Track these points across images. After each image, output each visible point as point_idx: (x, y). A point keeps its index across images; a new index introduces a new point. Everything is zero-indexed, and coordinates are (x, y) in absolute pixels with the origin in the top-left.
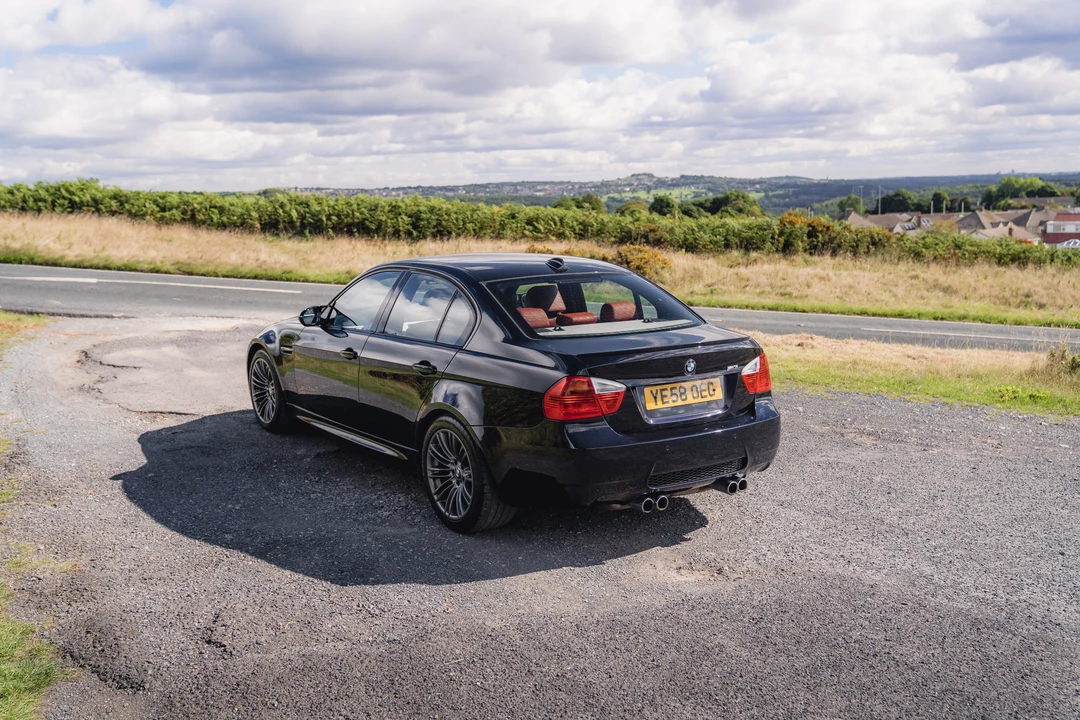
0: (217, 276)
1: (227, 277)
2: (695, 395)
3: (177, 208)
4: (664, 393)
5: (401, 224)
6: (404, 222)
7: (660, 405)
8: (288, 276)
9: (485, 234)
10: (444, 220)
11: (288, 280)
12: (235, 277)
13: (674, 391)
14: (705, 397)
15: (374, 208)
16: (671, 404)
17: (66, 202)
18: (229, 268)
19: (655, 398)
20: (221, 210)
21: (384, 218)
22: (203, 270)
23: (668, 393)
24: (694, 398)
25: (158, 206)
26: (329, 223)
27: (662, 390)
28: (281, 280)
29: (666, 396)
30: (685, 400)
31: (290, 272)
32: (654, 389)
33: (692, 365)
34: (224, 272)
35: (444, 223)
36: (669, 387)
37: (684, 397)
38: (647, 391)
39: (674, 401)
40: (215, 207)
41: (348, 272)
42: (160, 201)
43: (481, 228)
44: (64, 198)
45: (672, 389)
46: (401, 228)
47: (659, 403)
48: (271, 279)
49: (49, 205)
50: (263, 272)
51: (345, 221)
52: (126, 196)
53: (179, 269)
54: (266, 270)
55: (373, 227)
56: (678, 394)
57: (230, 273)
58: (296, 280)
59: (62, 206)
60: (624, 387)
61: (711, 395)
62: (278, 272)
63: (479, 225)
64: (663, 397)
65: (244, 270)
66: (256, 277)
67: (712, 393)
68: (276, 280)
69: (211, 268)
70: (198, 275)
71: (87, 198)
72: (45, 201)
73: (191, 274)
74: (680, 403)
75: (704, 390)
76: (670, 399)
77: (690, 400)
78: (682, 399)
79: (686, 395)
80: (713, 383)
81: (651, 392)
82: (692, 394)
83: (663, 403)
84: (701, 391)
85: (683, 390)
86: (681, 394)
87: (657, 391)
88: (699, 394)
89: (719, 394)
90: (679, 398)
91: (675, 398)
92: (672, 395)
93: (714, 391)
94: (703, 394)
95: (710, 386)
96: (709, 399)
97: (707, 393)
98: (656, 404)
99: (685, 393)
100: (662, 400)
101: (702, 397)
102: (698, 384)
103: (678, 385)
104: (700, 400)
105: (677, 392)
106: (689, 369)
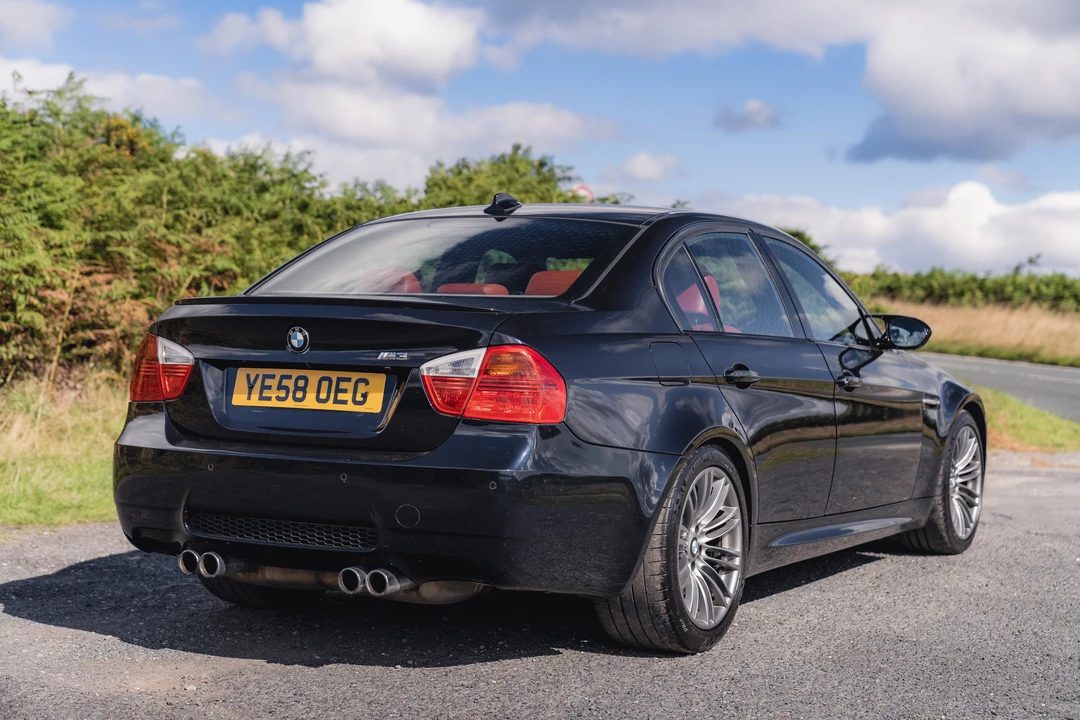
2: (323, 396)
4: (268, 382)
7: (255, 401)
13: (285, 382)
14: (344, 402)
16: (274, 403)
19: (251, 387)
23: (274, 383)
24: (319, 400)
27: (265, 377)
29: (269, 388)
30: (301, 400)
32: (253, 372)
33: (300, 337)
36: (278, 373)
37: (299, 395)
38: (241, 375)
39: (279, 399)
45: (283, 377)
47: (255, 396)
56: (292, 388)
60: (192, 357)
61: (355, 402)
64: (264, 387)
67: (359, 398)
74: (290, 403)
75: (345, 391)
76: (273, 394)
77: (310, 402)
78: (296, 399)
79: (305, 393)
80: (367, 382)
81: (248, 376)
82: (318, 392)
83: (261, 398)
84: (338, 390)
85: (301, 383)
86: (297, 388)
87: (257, 376)
88: (332, 395)
89: (374, 403)
90: (291, 395)
91: (282, 394)
92: (280, 387)
93: (365, 396)
94: (341, 396)
95: (361, 386)
96: (350, 407)
97: (348, 396)
98: (249, 398)
99: (304, 390)
100: (261, 393)
101: (336, 401)
102: (334, 375)
103: (295, 373)
104: (330, 406)
105: (290, 384)
106: (295, 343)
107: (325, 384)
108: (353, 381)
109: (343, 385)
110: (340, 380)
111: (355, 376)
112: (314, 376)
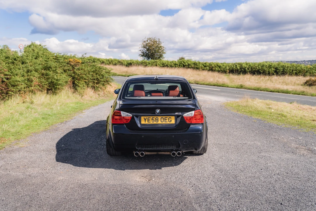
0: (204, 85)
1: (207, 85)
2: (162, 121)
3: (208, 66)
5: (271, 71)
6: (272, 70)
7: (147, 123)
8: (223, 85)
9: (299, 74)
10: (286, 70)
11: (223, 87)
12: (209, 85)
13: (153, 119)
14: (167, 122)
15: (263, 66)
16: (151, 123)
17: (182, 65)
18: (208, 82)
19: (145, 120)
20: (220, 67)
21: (265, 69)
22: (201, 83)
24: (161, 122)
25: (204, 66)
26: (248, 70)
27: (148, 118)
28: (221, 86)
29: (150, 120)
31: (224, 84)
32: (145, 117)
33: (159, 111)
34: (206, 84)
35: (285, 71)
36: (151, 117)
37: (157, 121)
38: (142, 118)
39: (152, 122)
40: (218, 66)
41: (241, 85)
42: (204, 64)
43: (299, 72)
44: (182, 64)
45: (152, 118)
46: (271, 72)
48: (218, 86)
49: (178, 66)
50: (217, 84)
51: (253, 70)
52: (196, 63)
53: (195, 83)
54: (218, 84)
55: (262, 72)
56: (155, 120)
57: (208, 84)
58: (225, 87)
59: (181, 66)
60: (132, 115)
62: (221, 84)
63: (298, 71)
64: (148, 120)
65: (212, 83)
66: (214, 86)
67: (170, 121)
68: (219, 86)
69: (203, 83)
70: (199, 84)
71: (187, 64)
72: (177, 65)
73: (198, 84)
74: (155, 123)
75: (167, 120)
76: (151, 121)
77: (159, 122)
78: (156, 122)
79: (158, 121)
80: (171, 118)
81: (144, 118)
82: (161, 121)
83: (148, 122)
84: (165, 120)
85: (157, 119)
86: (156, 120)
87: (146, 118)
88: (164, 121)
89: (173, 122)
90: (155, 121)
91: (153, 121)
92: (152, 120)
93: (171, 120)
94: (166, 121)
95: (170, 119)
96: (168, 123)
97: (168, 121)
98: (145, 122)
99: (158, 120)
100: (148, 121)
101: (165, 122)
102: (164, 117)
103: (155, 117)
104: (164, 123)
105: (155, 119)
106: (157, 112)
107: (162, 119)
108: (168, 118)
109: (166, 119)
110: (165, 118)
111: (168, 117)
112: (159, 118)
